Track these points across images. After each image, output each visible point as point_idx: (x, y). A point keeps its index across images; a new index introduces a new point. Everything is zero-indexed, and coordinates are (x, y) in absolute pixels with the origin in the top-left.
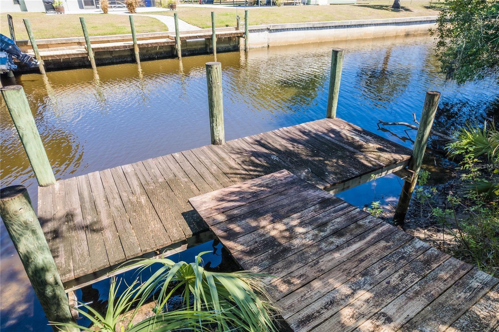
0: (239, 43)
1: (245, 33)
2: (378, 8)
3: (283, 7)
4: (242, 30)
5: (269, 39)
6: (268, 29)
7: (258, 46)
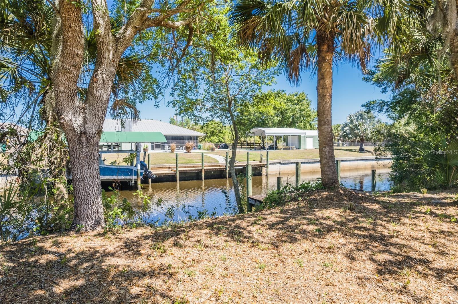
0: (261, 171)
1: (267, 165)
2: (349, 151)
3: (282, 151)
4: (264, 163)
5: (280, 169)
6: (280, 163)
7: (273, 173)
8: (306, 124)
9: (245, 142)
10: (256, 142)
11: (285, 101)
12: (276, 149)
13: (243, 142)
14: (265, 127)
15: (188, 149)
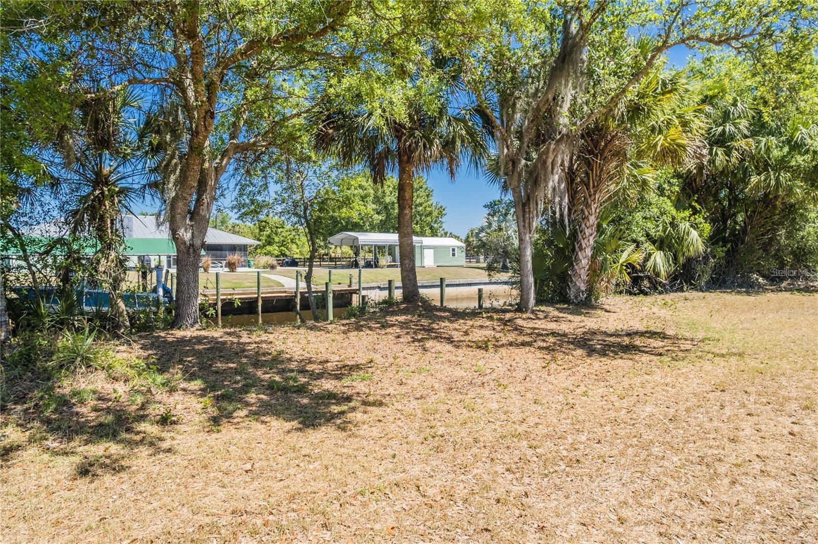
1: (359, 290)
3: (385, 269)
4: (355, 287)
8: (424, 227)
9: (327, 255)
10: (344, 256)
11: (391, 189)
12: (376, 266)
13: (323, 255)
14: (359, 232)
15: (232, 266)
